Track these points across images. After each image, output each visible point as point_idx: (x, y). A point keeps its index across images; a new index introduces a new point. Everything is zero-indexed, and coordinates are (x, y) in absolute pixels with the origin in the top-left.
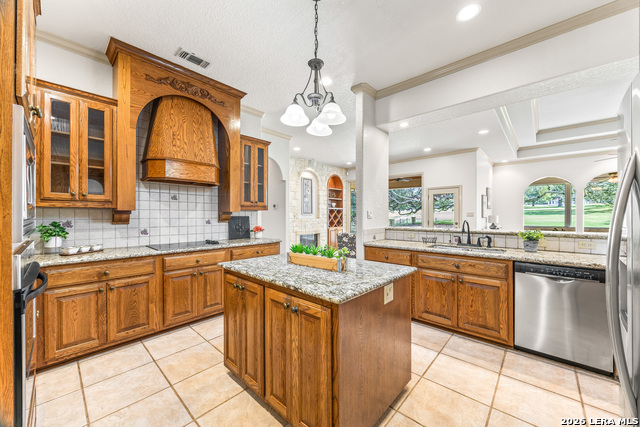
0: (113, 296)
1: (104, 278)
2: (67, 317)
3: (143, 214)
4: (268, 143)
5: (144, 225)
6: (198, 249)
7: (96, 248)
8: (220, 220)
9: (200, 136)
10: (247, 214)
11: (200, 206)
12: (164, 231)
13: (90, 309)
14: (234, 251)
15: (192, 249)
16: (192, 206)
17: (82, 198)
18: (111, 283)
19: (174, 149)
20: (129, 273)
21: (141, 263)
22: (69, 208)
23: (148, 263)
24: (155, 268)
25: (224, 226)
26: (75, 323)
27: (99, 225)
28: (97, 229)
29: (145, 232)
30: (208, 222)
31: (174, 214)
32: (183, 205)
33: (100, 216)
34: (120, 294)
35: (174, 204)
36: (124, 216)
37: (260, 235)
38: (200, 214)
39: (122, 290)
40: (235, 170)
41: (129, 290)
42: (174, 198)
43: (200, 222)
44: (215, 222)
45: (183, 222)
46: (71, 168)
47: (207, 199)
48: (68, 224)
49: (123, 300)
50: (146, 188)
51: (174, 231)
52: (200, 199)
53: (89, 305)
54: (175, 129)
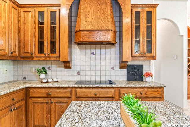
0: (53, 106)
1: (49, 96)
2: (36, 112)
3: (78, 63)
4: (156, 6)
5: (78, 70)
6: (96, 86)
7: (55, 80)
8: (121, 67)
9: (102, 11)
10: (142, 63)
11: (108, 58)
12: (88, 73)
13: (44, 110)
14: (121, 90)
15: (92, 86)
16: (103, 58)
17: (48, 55)
18: (52, 99)
19: (86, 23)
20: (59, 95)
21: (65, 90)
22: (44, 60)
23: (68, 92)
24: (71, 94)
25: (124, 71)
26: (39, 116)
27: (60, 69)
28: (59, 71)
29: (78, 73)
30: (113, 68)
31: (93, 63)
32: (98, 58)
33: (60, 65)
34: (55, 106)
35: (93, 57)
36: (68, 64)
37: (149, 79)
38: (107, 63)
39: (56, 104)
40: (126, 31)
41: (60, 105)
42: (93, 54)
43: (108, 68)
44: (117, 68)
45: (98, 68)
46: (45, 42)
47: (113, 53)
48: (49, 68)
49: (57, 109)
50: (79, 49)
51: (93, 73)
52: (108, 53)
53: (44, 109)
54: (87, 11)
